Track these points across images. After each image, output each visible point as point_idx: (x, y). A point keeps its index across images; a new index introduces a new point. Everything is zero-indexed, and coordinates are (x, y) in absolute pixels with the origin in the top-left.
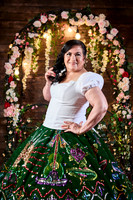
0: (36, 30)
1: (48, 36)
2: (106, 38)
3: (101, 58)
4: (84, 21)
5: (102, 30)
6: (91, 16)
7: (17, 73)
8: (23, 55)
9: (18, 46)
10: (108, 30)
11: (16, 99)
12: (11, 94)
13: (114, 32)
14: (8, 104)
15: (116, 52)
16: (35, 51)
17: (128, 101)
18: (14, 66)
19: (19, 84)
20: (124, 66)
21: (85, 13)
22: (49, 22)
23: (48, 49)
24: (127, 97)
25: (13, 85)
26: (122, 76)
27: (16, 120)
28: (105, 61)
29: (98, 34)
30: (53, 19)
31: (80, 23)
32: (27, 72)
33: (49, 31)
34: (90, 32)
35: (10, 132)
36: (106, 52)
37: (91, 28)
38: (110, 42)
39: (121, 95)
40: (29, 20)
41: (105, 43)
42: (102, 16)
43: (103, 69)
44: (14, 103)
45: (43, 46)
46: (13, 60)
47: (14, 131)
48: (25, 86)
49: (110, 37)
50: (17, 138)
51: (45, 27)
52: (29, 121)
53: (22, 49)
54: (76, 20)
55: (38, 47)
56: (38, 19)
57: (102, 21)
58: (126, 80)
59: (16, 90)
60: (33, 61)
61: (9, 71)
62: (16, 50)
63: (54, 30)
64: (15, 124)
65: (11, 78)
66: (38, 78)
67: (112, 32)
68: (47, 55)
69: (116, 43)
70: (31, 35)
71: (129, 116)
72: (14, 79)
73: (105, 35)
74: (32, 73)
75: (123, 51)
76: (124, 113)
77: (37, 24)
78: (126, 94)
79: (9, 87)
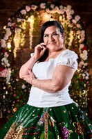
0: (23, 17)
1: (31, 20)
2: (71, 22)
3: (68, 36)
4: (57, 11)
5: (69, 17)
6: (61, 7)
7: (9, 46)
8: (13, 34)
9: (10, 27)
11: (8, 65)
12: (5, 61)
13: (78, 18)
14: (3, 68)
15: (78, 32)
16: (23, 30)
17: (86, 67)
19: (11, 54)
20: (84, 43)
21: (57, 4)
22: (32, 11)
23: (32, 29)
24: (86, 64)
25: (6, 55)
26: (83, 49)
27: (8, 79)
28: (71, 39)
29: (66, 19)
30: (34, 9)
31: (53, 12)
32: (17, 45)
33: (32, 17)
34: (61, 18)
35: (4, 88)
36: (72, 32)
37: (61, 15)
38: (75, 25)
39: (81, 63)
40: (19, 8)
41: (70, 26)
44: (7, 68)
45: (28, 27)
46: (7, 37)
47: (7, 87)
48: (15, 55)
49: (74, 21)
50: (9, 91)
51: (29, 14)
52: (17, 80)
53: (13, 29)
54: (51, 9)
56: (24, 8)
57: (69, 10)
58: (85, 52)
59: (8, 58)
60: (21, 38)
61: (3, 45)
62: (8, 30)
63: (36, 16)
64: (7, 82)
65: (5, 50)
66: (25, 50)
67: (76, 18)
68: (30, 33)
69: (78, 26)
70: (19, 20)
71: (87, 78)
72: (7, 51)
73: (71, 20)
74: (20, 46)
75: (83, 32)
76: (84, 75)
77: (23, 12)
78: (85, 62)
79: (3, 56)
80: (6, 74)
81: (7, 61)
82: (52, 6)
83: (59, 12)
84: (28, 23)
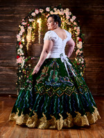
1: (39, 21)
2: (70, 21)
4: (57, 12)
5: (68, 17)
6: (62, 9)
7: (23, 40)
9: (24, 26)
10: (71, 17)
11: (23, 54)
12: (20, 52)
13: (74, 18)
14: (19, 56)
15: (75, 28)
16: (33, 29)
17: (82, 54)
18: (21, 36)
20: (80, 36)
21: (59, 8)
22: (40, 13)
24: (81, 52)
25: (21, 46)
26: (79, 41)
27: (23, 65)
29: (66, 19)
32: (29, 41)
33: (40, 19)
34: (62, 18)
35: (20, 71)
36: (70, 29)
37: (62, 16)
38: (72, 23)
39: (78, 51)
41: (69, 24)
42: (67, 9)
44: (22, 56)
46: (21, 33)
47: (22, 71)
48: (27, 48)
49: (72, 20)
52: (30, 65)
53: (26, 28)
54: (54, 11)
55: (34, 28)
56: (34, 11)
57: (67, 12)
58: (81, 43)
59: (22, 49)
60: (32, 35)
61: (19, 39)
62: (22, 28)
64: (22, 67)
65: (19, 43)
68: (39, 32)
69: (75, 23)
70: (30, 20)
71: (82, 62)
72: (22, 44)
73: (69, 19)
74: (31, 42)
75: (79, 28)
77: (33, 14)
78: (80, 50)
79: (19, 48)
80: (21, 61)
81: (21, 51)
82: (55, 9)
83: (60, 13)
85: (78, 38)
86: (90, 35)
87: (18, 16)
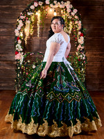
0: (32, 11)
1: (38, 14)
2: (71, 15)
3: (68, 26)
4: (58, 5)
5: (69, 10)
6: (62, 2)
7: (22, 35)
8: (25, 25)
9: (22, 20)
10: (72, 10)
11: (21, 50)
12: (19, 47)
13: (75, 11)
14: (17, 52)
15: (76, 22)
16: (32, 22)
17: (83, 50)
18: (20, 31)
19: (23, 41)
20: (81, 30)
22: (39, 6)
23: (39, 21)
24: (83, 48)
26: (80, 36)
27: (22, 61)
28: (71, 28)
29: (66, 12)
30: (41, 5)
31: (56, 6)
32: (27, 34)
33: (39, 11)
34: (62, 11)
35: (19, 68)
36: (71, 22)
37: (63, 9)
38: (73, 17)
39: (79, 47)
40: (28, 5)
41: (70, 17)
42: (68, 2)
43: (70, 32)
44: (21, 52)
45: (36, 19)
46: (19, 28)
48: (26, 43)
49: (73, 14)
50: (22, 71)
51: (37, 9)
52: (29, 61)
53: (24, 21)
54: (54, 4)
55: (33, 20)
57: (68, 5)
58: (82, 38)
59: (21, 45)
60: (30, 28)
61: (17, 34)
62: (20, 22)
63: (42, 10)
64: (21, 63)
65: (18, 38)
66: (34, 38)
68: (38, 25)
69: (76, 17)
71: (84, 58)
72: (20, 39)
73: (70, 13)
74: (30, 35)
75: (80, 22)
76: (81, 56)
77: (32, 7)
78: (82, 45)
79: (17, 43)
80: (20, 57)
82: (55, 2)
83: (61, 6)
84: (36, 17)
85: (79, 33)
86: (91, 27)
87: (15, 7)
